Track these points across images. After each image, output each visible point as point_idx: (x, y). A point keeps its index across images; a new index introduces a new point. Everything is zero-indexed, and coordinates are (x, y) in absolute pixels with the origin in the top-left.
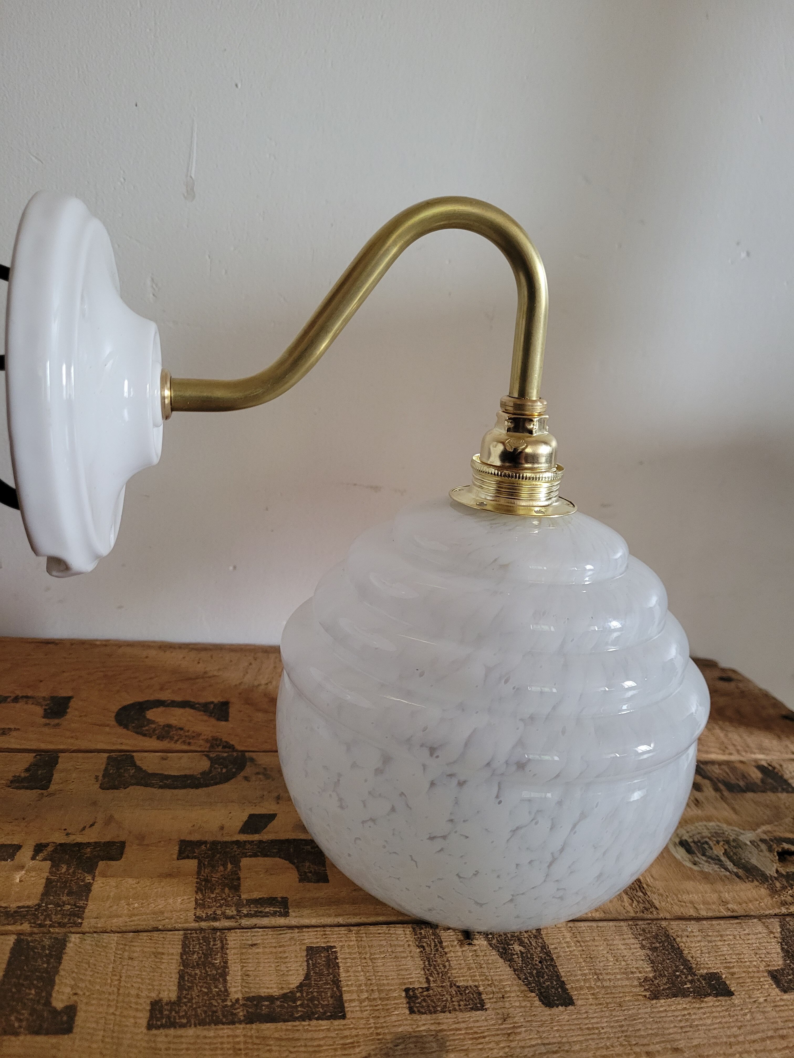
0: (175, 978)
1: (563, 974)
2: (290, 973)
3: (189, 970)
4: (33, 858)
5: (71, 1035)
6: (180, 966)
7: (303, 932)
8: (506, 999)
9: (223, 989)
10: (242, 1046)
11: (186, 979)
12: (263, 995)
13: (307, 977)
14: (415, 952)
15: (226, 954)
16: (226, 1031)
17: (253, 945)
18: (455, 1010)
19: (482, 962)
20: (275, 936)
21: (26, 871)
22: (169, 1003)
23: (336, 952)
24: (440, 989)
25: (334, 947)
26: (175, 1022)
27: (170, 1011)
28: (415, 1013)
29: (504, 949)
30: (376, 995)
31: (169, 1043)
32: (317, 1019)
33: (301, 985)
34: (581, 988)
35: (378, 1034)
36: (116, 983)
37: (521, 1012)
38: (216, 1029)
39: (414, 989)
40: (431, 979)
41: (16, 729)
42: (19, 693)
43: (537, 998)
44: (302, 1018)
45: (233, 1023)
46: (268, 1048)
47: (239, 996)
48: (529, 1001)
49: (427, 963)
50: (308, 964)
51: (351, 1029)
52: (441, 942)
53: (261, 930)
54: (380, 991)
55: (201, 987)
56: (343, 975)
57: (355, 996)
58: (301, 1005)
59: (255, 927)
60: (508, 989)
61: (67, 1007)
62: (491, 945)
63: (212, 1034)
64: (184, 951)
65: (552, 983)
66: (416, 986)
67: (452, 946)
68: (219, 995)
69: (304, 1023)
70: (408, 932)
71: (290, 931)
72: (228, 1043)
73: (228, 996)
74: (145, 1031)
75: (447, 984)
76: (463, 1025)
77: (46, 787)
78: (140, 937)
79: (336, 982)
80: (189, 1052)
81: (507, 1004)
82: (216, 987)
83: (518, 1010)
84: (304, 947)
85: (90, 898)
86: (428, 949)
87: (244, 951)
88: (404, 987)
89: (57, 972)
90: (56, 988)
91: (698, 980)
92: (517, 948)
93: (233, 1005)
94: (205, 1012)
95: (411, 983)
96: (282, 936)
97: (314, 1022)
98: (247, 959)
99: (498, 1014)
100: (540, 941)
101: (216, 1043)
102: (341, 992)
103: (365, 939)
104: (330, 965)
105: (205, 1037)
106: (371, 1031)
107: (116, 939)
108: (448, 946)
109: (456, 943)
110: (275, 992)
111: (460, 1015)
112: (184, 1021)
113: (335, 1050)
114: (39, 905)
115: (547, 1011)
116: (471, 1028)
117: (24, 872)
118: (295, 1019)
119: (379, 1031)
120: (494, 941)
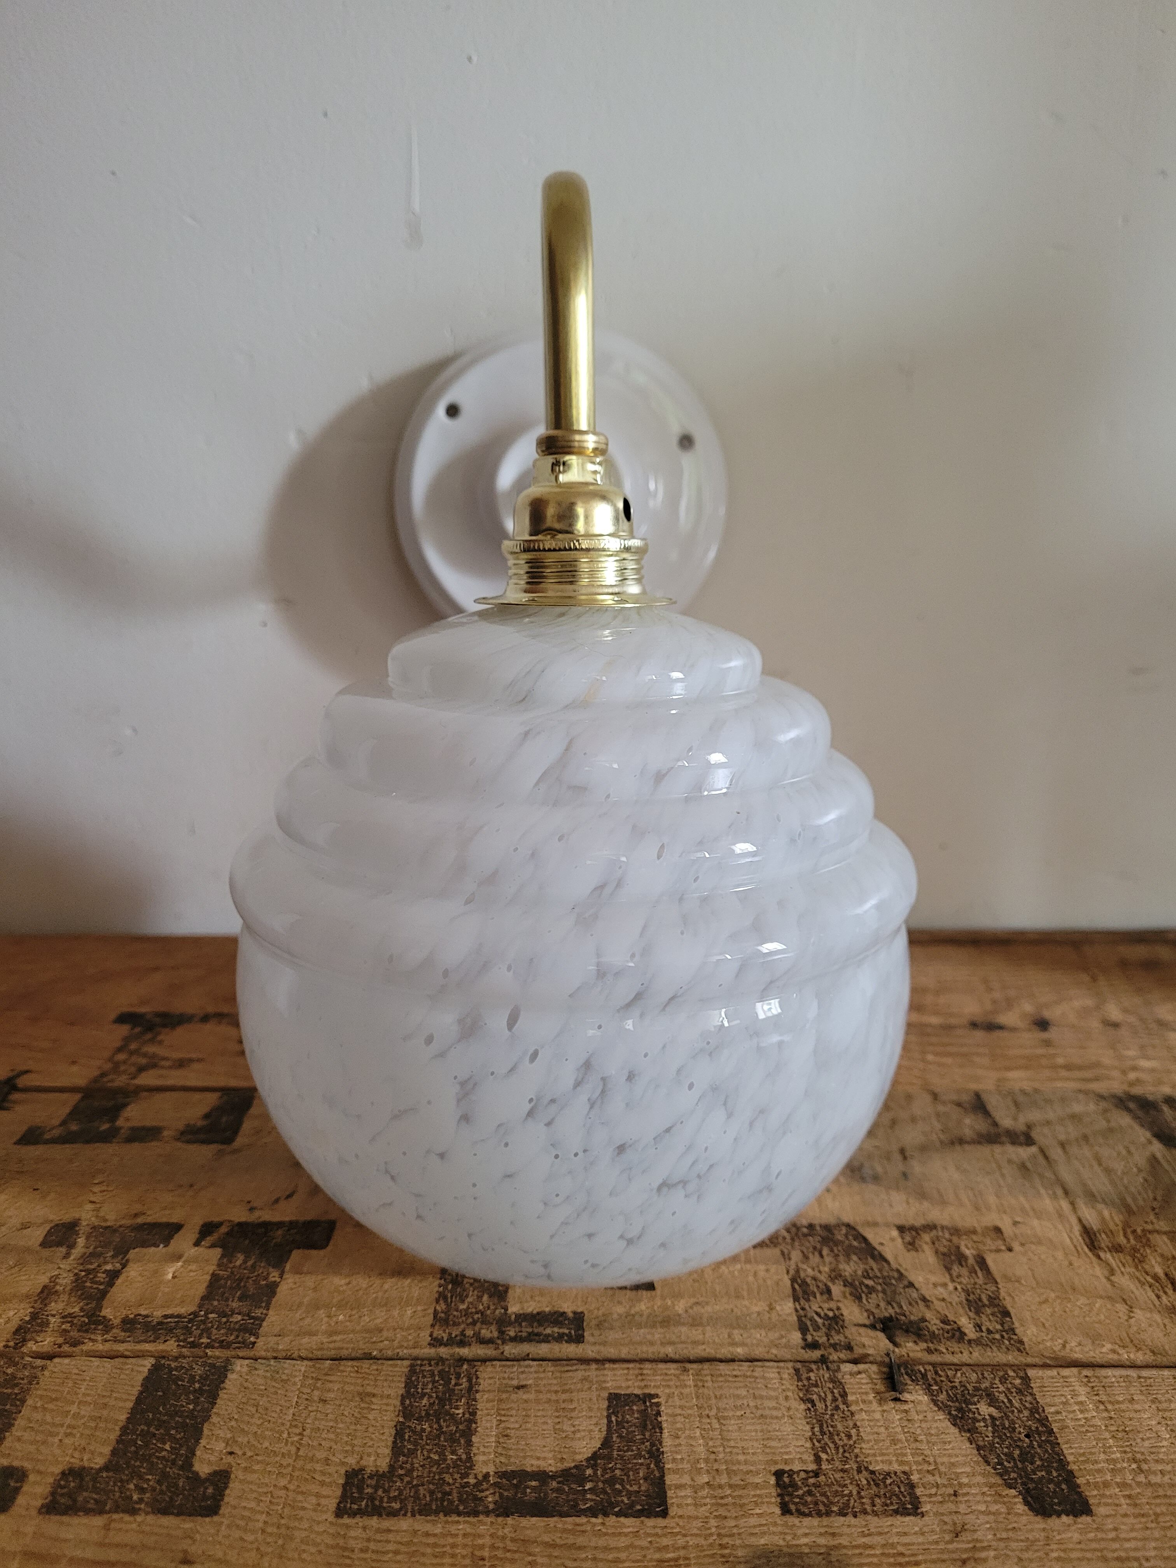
0: (389, 1434)
1: (1070, 1458)
2: (578, 1435)
3: (413, 1424)
4: (197, 1244)
5: (216, 1518)
6: (398, 1415)
7: (605, 1369)
8: (960, 1498)
9: (464, 1457)
10: (486, 1553)
11: (407, 1437)
12: (529, 1469)
13: (606, 1443)
14: (797, 1410)
15: (475, 1400)
16: (462, 1526)
17: (519, 1387)
18: (865, 1512)
19: (919, 1431)
20: (558, 1375)
21: (184, 1262)
22: (375, 1475)
23: (658, 1405)
24: (838, 1476)
25: (657, 1396)
26: (381, 1506)
27: (376, 1488)
28: (792, 1514)
29: (960, 1409)
30: (723, 1479)
31: (368, 1540)
32: (618, 1515)
33: (595, 1456)
34: (1106, 1485)
35: (722, 1547)
36: (296, 1438)
37: (987, 1523)
38: (447, 1522)
39: (791, 1473)
40: (824, 1456)
41: (199, 1060)
42: (210, 1009)
43: (1020, 1499)
44: (593, 1512)
45: (476, 1513)
46: (530, 1558)
47: (491, 1469)
48: (1004, 1503)
49: (817, 1429)
50: (610, 1422)
51: (675, 1534)
52: (844, 1395)
53: (535, 1363)
54: (729, 1472)
55: (429, 1451)
56: (668, 1443)
57: (686, 1480)
58: (593, 1490)
59: (526, 1358)
60: (965, 1480)
61: (215, 1473)
62: (935, 1402)
63: (438, 1530)
64: (408, 1392)
65: (1049, 1473)
66: (796, 1467)
67: (864, 1402)
68: (456, 1466)
69: (593, 1520)
70: (786, 1376)
71: (583, 1367)
72: (465, 1546)
73: (471, 1468)
74: (331, 1517)
75: (852, 1465)
76: (878, 1540)
77: (229, 1141)
78: (342, 1368)
79: (656, 1455)
80: (399, 1557)
81: (962, 1508)
82: (453, 1453)
83: (983, 1518)
84: (605, 1394)
85: (272, 1306)
86: (820, 1406)
87: (504, 1396)
88: (773, 1468)
89: (207, 1418)
90: (203, 1442)
92: (985, 1409)
93: (478, 1484)
94: (432, 1493)
95: (786, 1462)
96: (570, 1374)
97: (612, 1520)
98: (508, 1409)
99: (946, 1523)
100: (1029, 1398)
101: (444, 1546)
102: (662, 1470)
103: (710, 1384)
104: (646, 1425)
105: (427, 1534)
106: (711, 1540)
107: (303, 1369)
108: (857, 1402)
109: (871, 1396)
110: (551, 1465)
111: (874, 1521)
112: (396, 1506)
114: (195, 1314)
115: (1039, 1523)
116: (893, 1545)
117: (180, 1264)
118: (580, 1513)
119: (725, 1541)
120: (942, 1397)
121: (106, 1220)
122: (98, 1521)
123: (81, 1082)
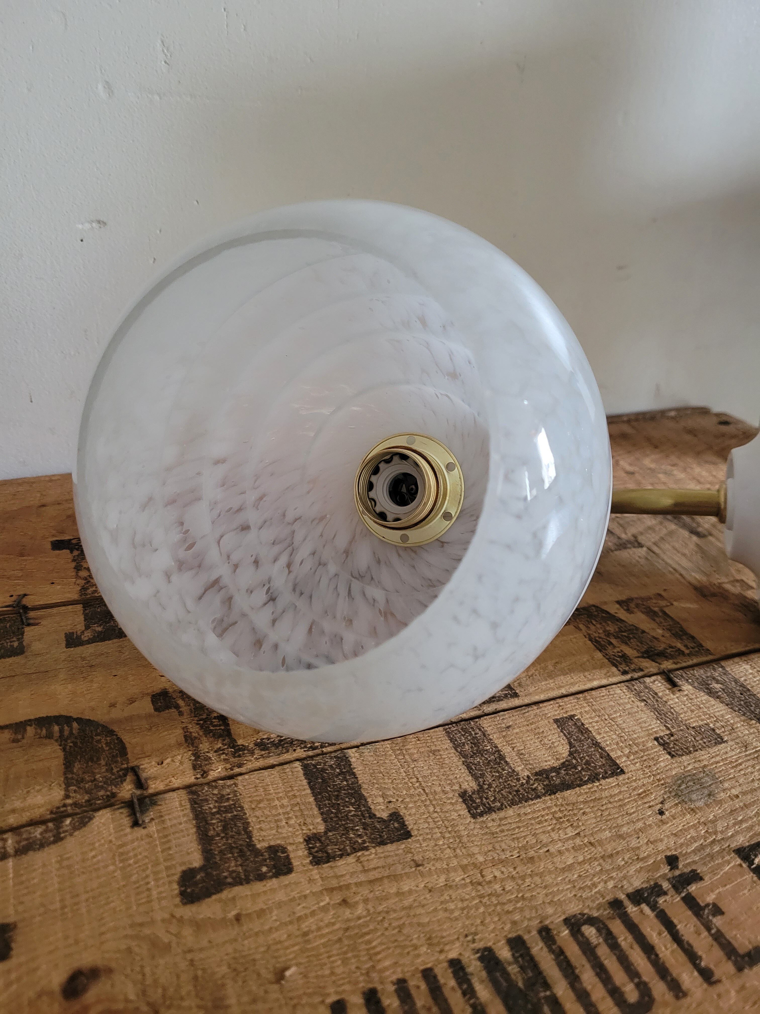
0: (464, 769)
2: (556, 745)
3: (471, 760)
5: (413, 838)
6: (460, 758)
7: (541, 708)
8: (736, 730)
9: (510, 770)
10: (560, 815)
11: (474, 768)
12: (546, 768)
13: (570, 744)
14: (642, 706)
15: (491, 740)
16: (538, 805)
17: (508, 727)
18: (704, 747)
19: (698, 703)
20: (521, 716)
22: (475, 792)
23: (579, 719)
24: (681, 733)
25: (575, 715)
26: (491, 807)
27: (481, 798)
28: (675, 757)
29: (707, 689)
30: (635, 749)
31: (499, 825)
32: (604, 779)
33: (571, 753)
35: (659, 780)
36: (417, 784)
37: (754, 738)
38: (529, 805)
39: (661, 737)
40: (669, 726)
44: (591, 781)
45: (539, 797)
46: (582, 811)
47: (527, 773)
48: (754, 728)
49: (656, 713)
50: (565, 735)
51: (635, 781)
52: (656, 694)
53: (506, 712)
54: (637, 745)
55: (491, 772)
56: (598, 737)
57: (619, 753)
58: (582, 769)
59: (497, 711)
60: (732, 721)
61: (390, 815)
62: (694, 687)
63: (528, 810)
64: (454, 744)
66: (662, 734)
67: (666, 695)
68: (511, 776)
69: (595, 784)
70: (625, 691)
71: (530, 709)
72: (547, 814)
73: (518, 775)
74: (472, 820)
75: (683, 727)
76: (718, 758)
78: (409, 740)
79: (597, 745)
80: (522, 829)
81: (740, 734)
82: (504, 770)
83: (751, 737)
84: (551, 721)
86: (649, 701)
87: (504, 734)
88: (652, 737)
89: (360, 787)
90: (369, 800)
92: (717, 686)
93: (528, 782)
94: (510, 793)
95: (655, 733)
96: (527, 714)
97: (603, 782)
98: (512, 740)
99: (738, 743)
100: (730, 676)
101: (538, 817)
102: (606, 752)
103: (594, 703)
104: (582, 732)
105: (525, 814)
106: (652, 779)
107: (388, 746)
108: (663, 696)
109: (667, 692)
110: (554, 763)
111: (710, 750)
112: (498, 804)
113: (635, 800)
116: (726, 759)
118: (586, 783)
119: (658, 777)
120: (696, 684)
122: (351, 859)
123: (73, 596)
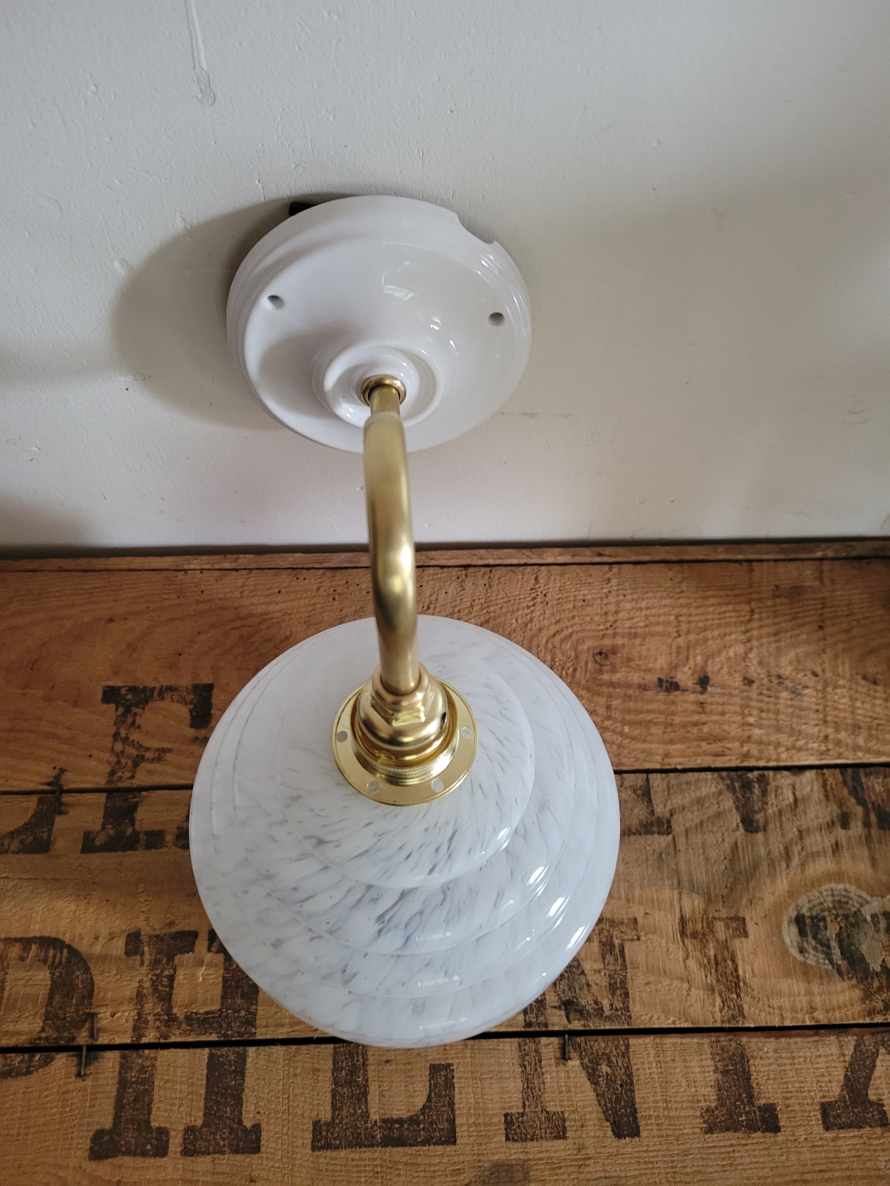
0: (329, 1098)
1: (637, 1100)
2: (416, 1094)
4: (209, 950)
5: (260, 1155)
6: (332, 1084)
8: (584, 1128)
9: (365, 1110)
10: (379, 1169)
11: (337, 1098)
12: (394, 1117)
13: (429, 1098)
14: (517, 1072)
15: (367, 1073)
16: (367, 1153)
17: (388, 1061)
18: (541, 1138)
19: (572, 1085)
21: (206, 966)
22: (326, 1123)
23: (453, 1069)
24: (532, 1115)
25: (452, 1065)
26: (331, 1144)
27: (327, 1131)
28: (510, 1140)
29: (593, 1069)
30: (481, 1120)
31: (328, 1164)
32: (434, 1144)
33: (424, 1107)
34: (650, 1117)
35: (479, 1161)
36: (286, 1101)
37: (594, 1143)
38: (360, 1152)
39: (512, 1114)
40: (527, 1103)
41: (169, 751)
42: (163, 682)
43: (610, 1129)
44: (424, 1143)
45: (372, 1146)
46: (398, 1172)
47: (377, 1117)
48: (603, 1130)
49: (525, 1085)
50: (430, 1084)
51: (459, 1155)
52: (540, 1061)
54: (484, 1116)
55: (349, 1107)
56: (457, 1096)
57: (464, 1121)
58: (423, 1129)
60: (588, 1117)
61: (253, 1126)
62: (582, 1064)
63: (357, 1157)
64: (334, 1067)
65: (626, 1111)
66: (514, 1111)
67: (549, 1065)
68: (362, 1117)
69: (424, 1148)
70: (514, 1046)
72: (369, 1165)
73: (368, 1117)
74: (310, 1152)
75: (539, 1109)
76: (545, 1155)
78: (301, 1052)
79: (451, 1105)
80: (342, 1174)
81: (584, 1135)
82: (360, 1108)
83: (592, 1140)
84: (428, 1065)
85: (258, 1003)
86: (528, 1068)
87: (380, 1068)
88: (504, 1112)
89: (243, 1090)
90: (244, 1106)
91: (755, 1112)
92: (604, 1068)
93: (372, 1127)
94: (352, 1134)
95: (510, 1108)
97: (432, 1147)
98: (383, 1077)
99: (575, 1144)
100: (627, 1060)
101: (360, 1166)
102: (454, 1115)
103: (478, 1055)
104: (447, 1085)
105: (353, 1160)
106: (474, 1157)
107: (282, 1053)
108: (546, 1066)
109: (553, 1061)
110: (404, 1114)
111: (545, 1143)
112: (338, 1142)
113: (446, 1176)
114: (220, 1010)
115: (616, 1142)
116: (552, 1158)
117: (204, 968)
118: (418, 1144)
119: (480, 1158)
120: (586, 1060)
121: (154, 930)
122: (209, 1158)
123: (101, 782)
